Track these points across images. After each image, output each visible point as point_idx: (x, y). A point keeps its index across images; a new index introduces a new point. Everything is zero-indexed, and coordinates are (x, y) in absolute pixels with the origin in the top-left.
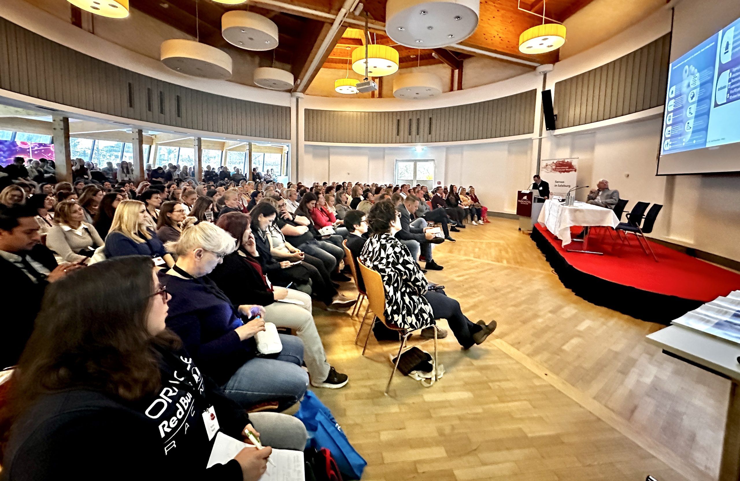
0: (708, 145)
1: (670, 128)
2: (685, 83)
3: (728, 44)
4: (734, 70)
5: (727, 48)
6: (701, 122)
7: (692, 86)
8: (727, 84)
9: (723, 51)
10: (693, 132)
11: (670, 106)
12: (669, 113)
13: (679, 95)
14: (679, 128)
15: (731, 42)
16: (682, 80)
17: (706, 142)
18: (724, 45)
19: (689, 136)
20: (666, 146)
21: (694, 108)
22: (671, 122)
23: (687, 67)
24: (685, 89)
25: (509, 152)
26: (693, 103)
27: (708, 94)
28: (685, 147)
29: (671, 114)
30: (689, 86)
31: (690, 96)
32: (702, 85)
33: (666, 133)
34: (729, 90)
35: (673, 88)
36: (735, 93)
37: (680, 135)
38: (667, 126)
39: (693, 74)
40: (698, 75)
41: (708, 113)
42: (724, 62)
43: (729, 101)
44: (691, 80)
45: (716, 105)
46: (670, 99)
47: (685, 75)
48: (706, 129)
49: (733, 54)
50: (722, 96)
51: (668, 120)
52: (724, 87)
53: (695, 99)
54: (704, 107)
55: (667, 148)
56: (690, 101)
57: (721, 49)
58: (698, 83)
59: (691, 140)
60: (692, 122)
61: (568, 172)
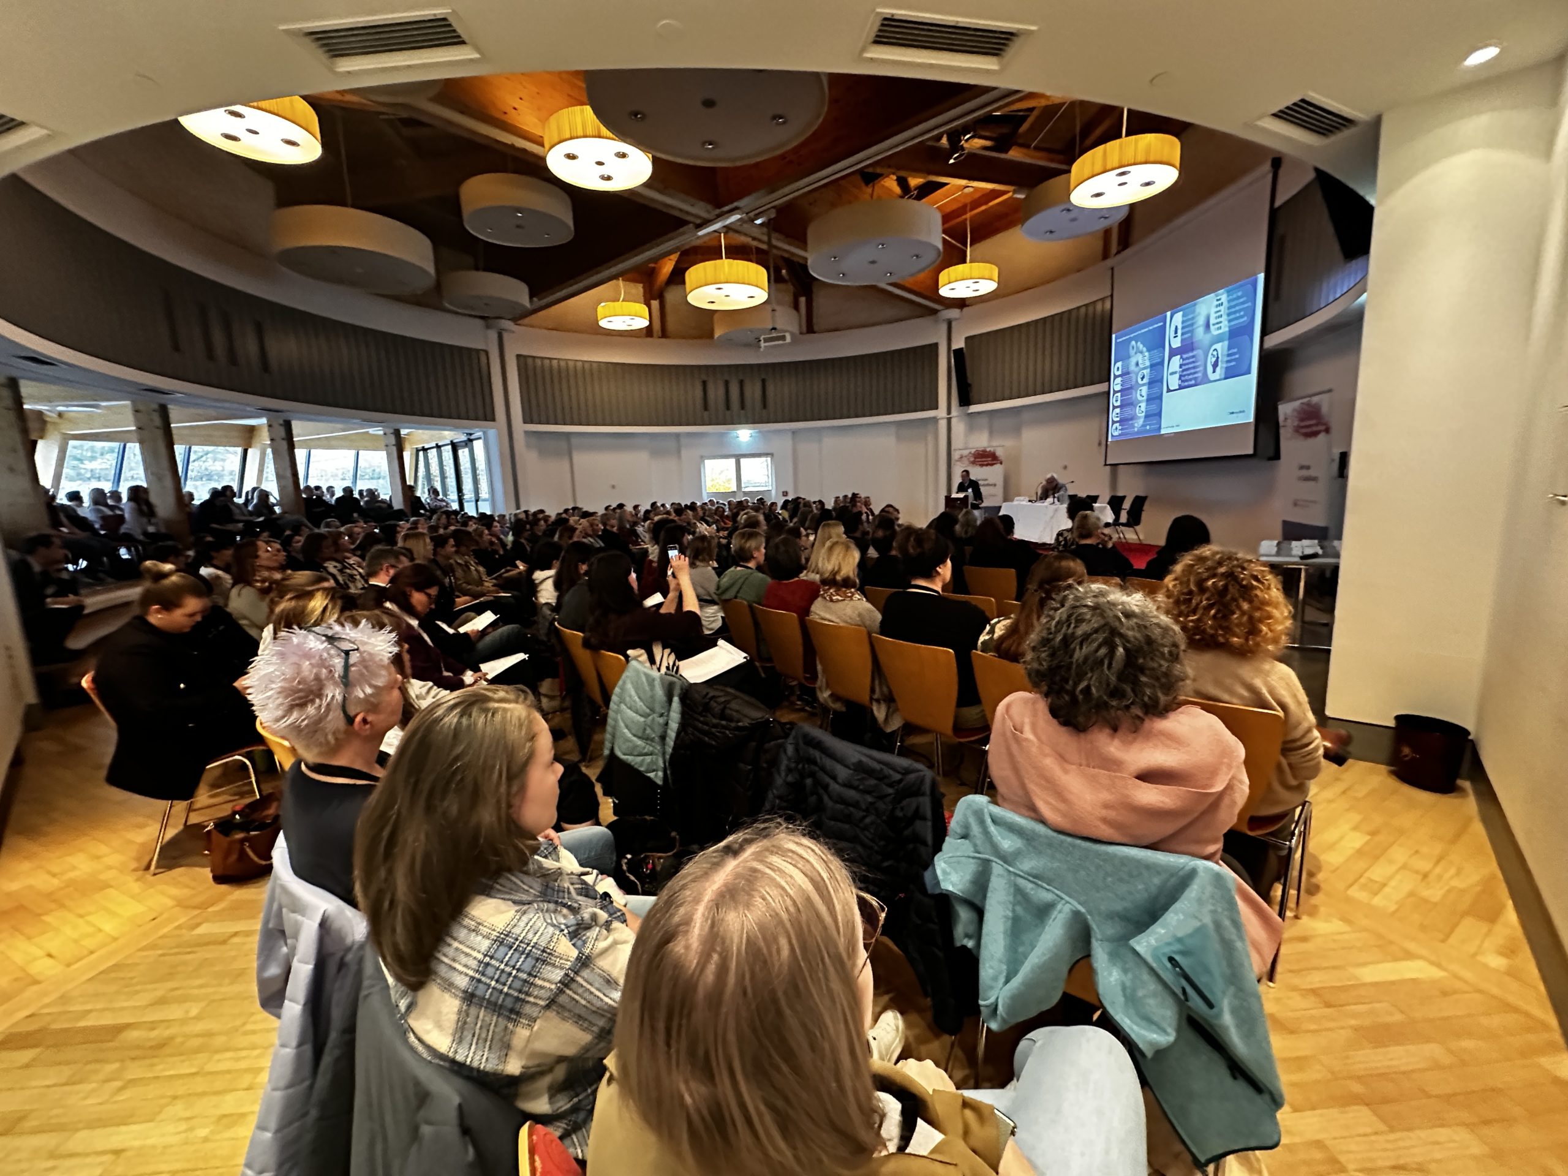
0: (1163, 432)
1: (1118, 410)
2: (1133, 361)
3: (1176, 328)
4: (1185, 356)
5: (1176, 332)
6: (1154, 407)
7: (1141, 366)
8: (1177, 369)
9: (1173, 334)
10: (1146, 417)
11: (1116, 385)
12: (1115, 392)
13: (1125, 374)
14: (1128, 411)
15: (1180, 327)
16: (1129, 357)
17: (1160, 428)
18: (1173, 328)
19: (1141, 422)
20: (1115, 431)
21: (1144, 390)
22: (1118, 403)
23: (1133, 343)
24: (1132, 368)
25: (899, 438)
26: (1143, 385)
27: (1159, 378)
28: (1138, 433)
29: (1119, 394)
30: (1137, 364)
31: (1140, 376)
32: (1152, 366)
33: (1114, 415)
34: (1181, 377)
35: (1119, 364)
36: (1187, 381)
37: (1132, 419)
38: (1115, 407)
39: (1141, 352)
40: (1147, 354)
41: (1160, 397)
42: (1174, 346)
43: (1181, 388)
44: (1139, 357)
45: (1169, 390)
46: (1116, 377)
47: (1132, 352)
48: (1159, 414)
49: (1182, 341)
50: (1174, 382)
51: (1115, 400)
52: (1175, 373)
53: (1145, 381)
54: (1156, 390)
55: (1116, 433)
56: (1140, 382)
57: (1170, 332)
58: (1148, 363)
59: (1144, 426)
60: (1143, 405)
61: (992, 465)
